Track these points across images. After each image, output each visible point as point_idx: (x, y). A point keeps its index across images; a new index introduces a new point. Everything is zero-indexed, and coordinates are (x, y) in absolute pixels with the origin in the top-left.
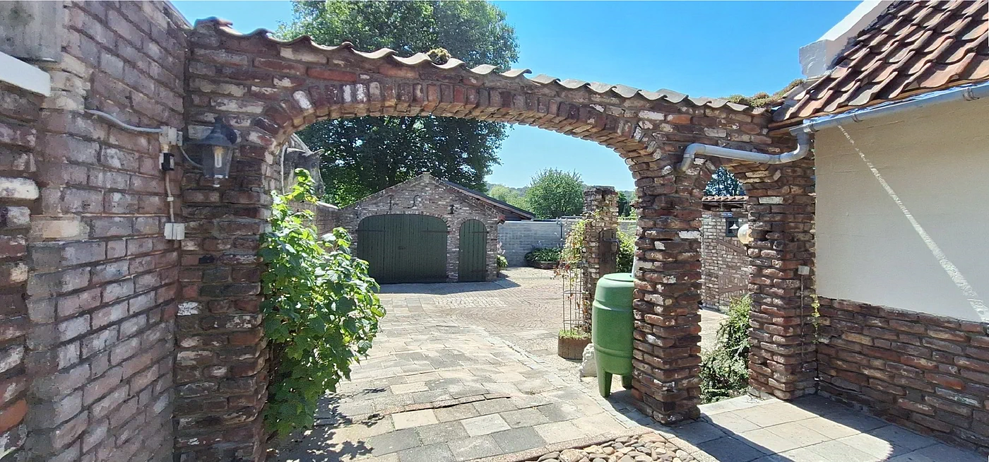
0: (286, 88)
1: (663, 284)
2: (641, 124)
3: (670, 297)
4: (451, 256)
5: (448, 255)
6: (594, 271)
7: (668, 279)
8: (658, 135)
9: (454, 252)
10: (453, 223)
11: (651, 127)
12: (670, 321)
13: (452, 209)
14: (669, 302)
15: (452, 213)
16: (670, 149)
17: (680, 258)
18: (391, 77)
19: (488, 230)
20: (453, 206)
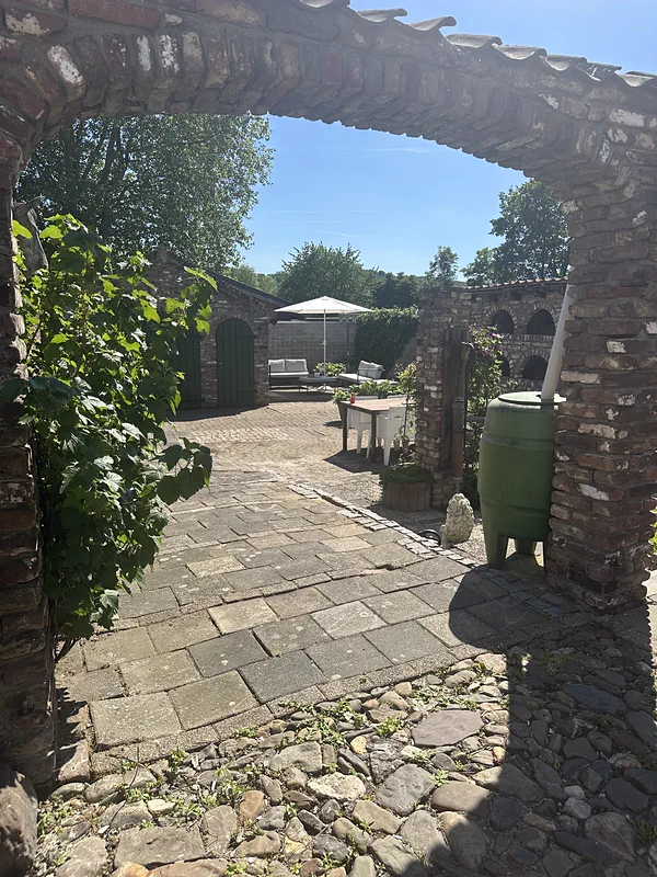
0: (30, 37)
1: (617, 408)
2: (610, 133)
3: (625, 429)
4: (206, 371)
5: (203, 370)
6: (435, 388)
7: (626, 399)
8: (634, 156)
9: (211, 366)
11: (625, 139)
12: (622, 464)
14: (623, 434)
16: (648, 179)
17: (644, 365)
18: (219, 20)
19: (255, 333)
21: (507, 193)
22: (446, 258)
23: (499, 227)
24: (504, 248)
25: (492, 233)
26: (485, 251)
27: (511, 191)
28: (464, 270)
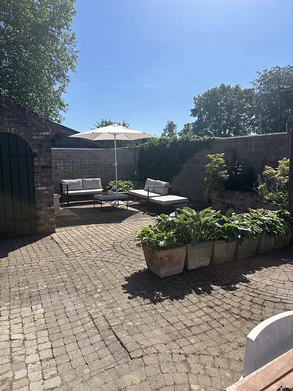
19: (35, 151)
21: (197, 97)
22: (171, 127)
23: (194, 112)
24: (197, 123)
25: (191, 116)
26: (188, 125)
27: (199, 96)
28: (178, 133)
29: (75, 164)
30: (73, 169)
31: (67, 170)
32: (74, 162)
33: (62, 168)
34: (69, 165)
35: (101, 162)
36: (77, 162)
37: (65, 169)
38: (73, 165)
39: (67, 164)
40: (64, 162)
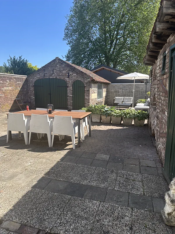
4: (69, 98)
5: (68, 98)
9: (70, 96)
10: (70, 82)
13: (69, 75)
15: (69, 77)
20: (69, 73)
29: (127, 91)
30: (126, 93)
31: (123, 93)
32: (126, 90)
33: (121, 92)
34: (124, 91)
35: (140, 90)
36: (128, 90)
37: (122, 92)
38: (122, 91)
39: (123, 91)
40: (122, 90)
